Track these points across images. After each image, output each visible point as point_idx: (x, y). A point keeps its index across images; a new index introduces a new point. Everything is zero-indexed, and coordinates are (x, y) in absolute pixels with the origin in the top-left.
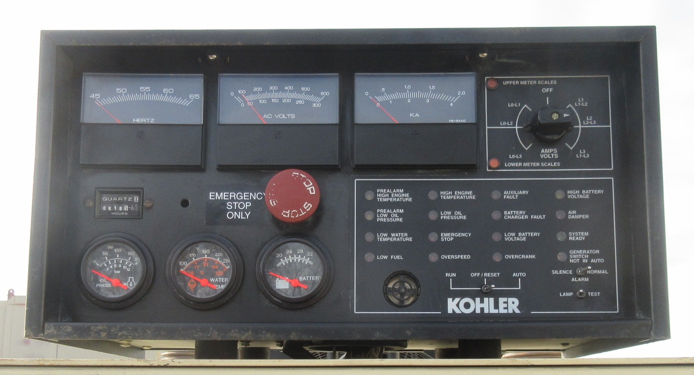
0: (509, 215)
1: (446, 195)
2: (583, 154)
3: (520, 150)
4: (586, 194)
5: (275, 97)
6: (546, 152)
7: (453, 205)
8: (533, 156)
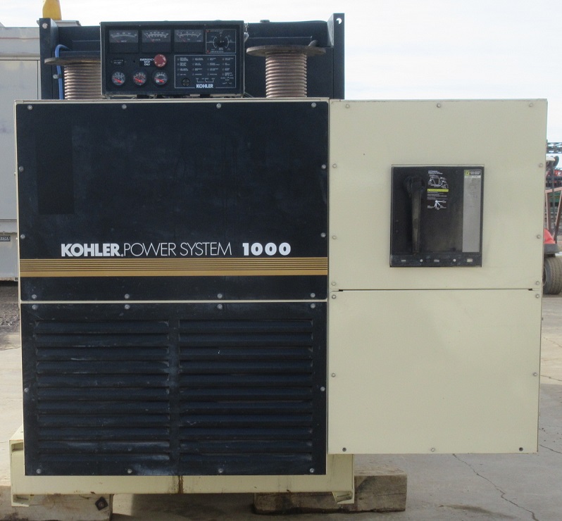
0: (211, 64)
1: (196, 59)
2: (229, 49)
3: (214, 48)
4: (229, 59)
5: (155, 35)
6: (220, 49)
7: (197, 62)
8: (217, 50)
